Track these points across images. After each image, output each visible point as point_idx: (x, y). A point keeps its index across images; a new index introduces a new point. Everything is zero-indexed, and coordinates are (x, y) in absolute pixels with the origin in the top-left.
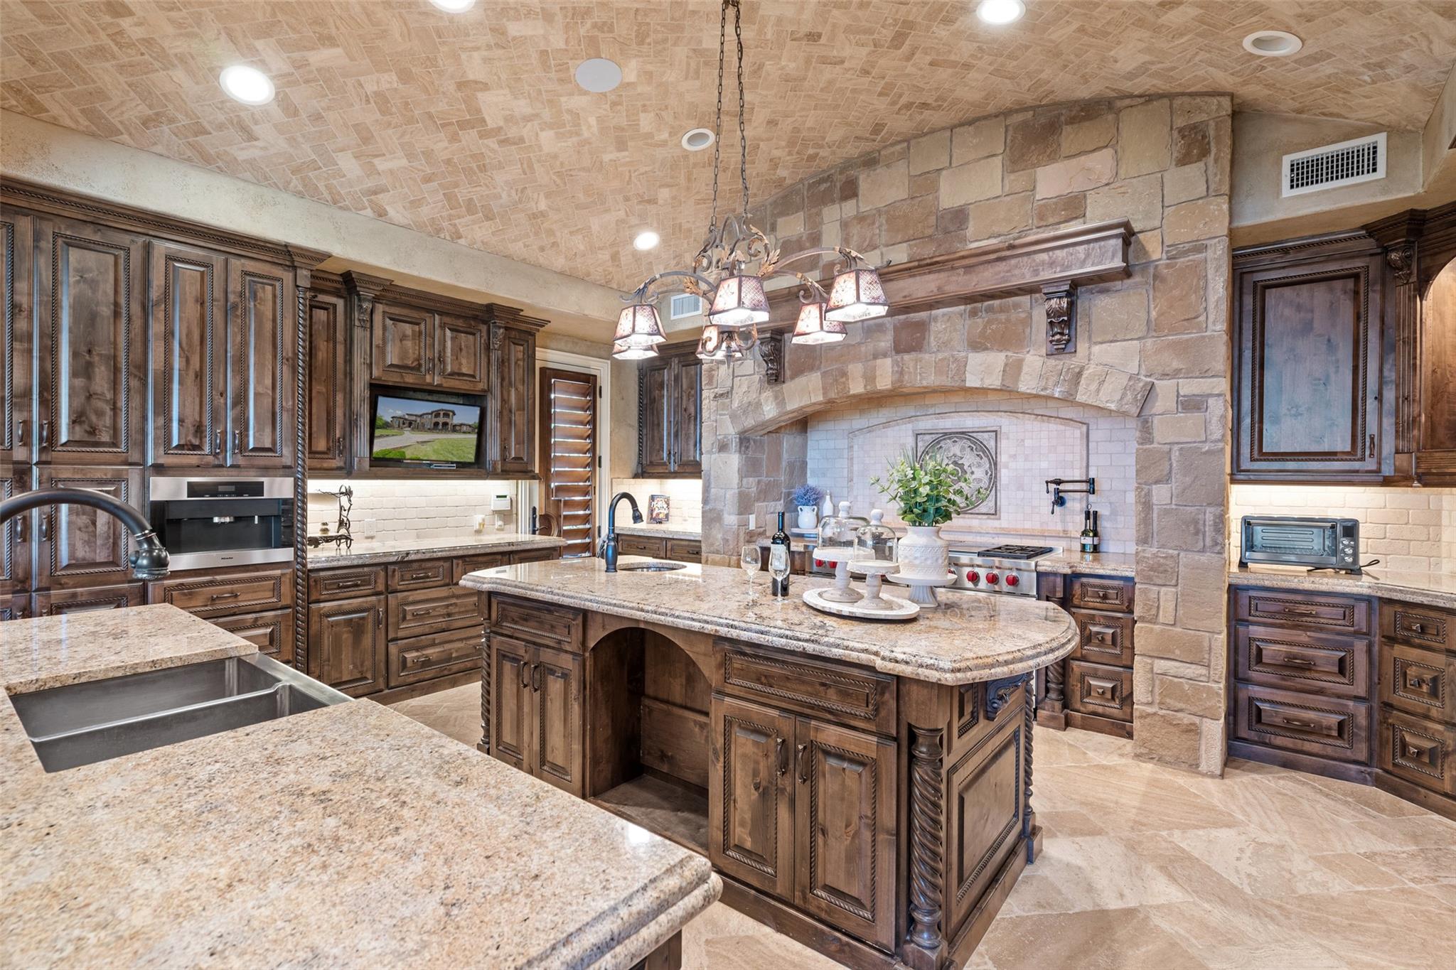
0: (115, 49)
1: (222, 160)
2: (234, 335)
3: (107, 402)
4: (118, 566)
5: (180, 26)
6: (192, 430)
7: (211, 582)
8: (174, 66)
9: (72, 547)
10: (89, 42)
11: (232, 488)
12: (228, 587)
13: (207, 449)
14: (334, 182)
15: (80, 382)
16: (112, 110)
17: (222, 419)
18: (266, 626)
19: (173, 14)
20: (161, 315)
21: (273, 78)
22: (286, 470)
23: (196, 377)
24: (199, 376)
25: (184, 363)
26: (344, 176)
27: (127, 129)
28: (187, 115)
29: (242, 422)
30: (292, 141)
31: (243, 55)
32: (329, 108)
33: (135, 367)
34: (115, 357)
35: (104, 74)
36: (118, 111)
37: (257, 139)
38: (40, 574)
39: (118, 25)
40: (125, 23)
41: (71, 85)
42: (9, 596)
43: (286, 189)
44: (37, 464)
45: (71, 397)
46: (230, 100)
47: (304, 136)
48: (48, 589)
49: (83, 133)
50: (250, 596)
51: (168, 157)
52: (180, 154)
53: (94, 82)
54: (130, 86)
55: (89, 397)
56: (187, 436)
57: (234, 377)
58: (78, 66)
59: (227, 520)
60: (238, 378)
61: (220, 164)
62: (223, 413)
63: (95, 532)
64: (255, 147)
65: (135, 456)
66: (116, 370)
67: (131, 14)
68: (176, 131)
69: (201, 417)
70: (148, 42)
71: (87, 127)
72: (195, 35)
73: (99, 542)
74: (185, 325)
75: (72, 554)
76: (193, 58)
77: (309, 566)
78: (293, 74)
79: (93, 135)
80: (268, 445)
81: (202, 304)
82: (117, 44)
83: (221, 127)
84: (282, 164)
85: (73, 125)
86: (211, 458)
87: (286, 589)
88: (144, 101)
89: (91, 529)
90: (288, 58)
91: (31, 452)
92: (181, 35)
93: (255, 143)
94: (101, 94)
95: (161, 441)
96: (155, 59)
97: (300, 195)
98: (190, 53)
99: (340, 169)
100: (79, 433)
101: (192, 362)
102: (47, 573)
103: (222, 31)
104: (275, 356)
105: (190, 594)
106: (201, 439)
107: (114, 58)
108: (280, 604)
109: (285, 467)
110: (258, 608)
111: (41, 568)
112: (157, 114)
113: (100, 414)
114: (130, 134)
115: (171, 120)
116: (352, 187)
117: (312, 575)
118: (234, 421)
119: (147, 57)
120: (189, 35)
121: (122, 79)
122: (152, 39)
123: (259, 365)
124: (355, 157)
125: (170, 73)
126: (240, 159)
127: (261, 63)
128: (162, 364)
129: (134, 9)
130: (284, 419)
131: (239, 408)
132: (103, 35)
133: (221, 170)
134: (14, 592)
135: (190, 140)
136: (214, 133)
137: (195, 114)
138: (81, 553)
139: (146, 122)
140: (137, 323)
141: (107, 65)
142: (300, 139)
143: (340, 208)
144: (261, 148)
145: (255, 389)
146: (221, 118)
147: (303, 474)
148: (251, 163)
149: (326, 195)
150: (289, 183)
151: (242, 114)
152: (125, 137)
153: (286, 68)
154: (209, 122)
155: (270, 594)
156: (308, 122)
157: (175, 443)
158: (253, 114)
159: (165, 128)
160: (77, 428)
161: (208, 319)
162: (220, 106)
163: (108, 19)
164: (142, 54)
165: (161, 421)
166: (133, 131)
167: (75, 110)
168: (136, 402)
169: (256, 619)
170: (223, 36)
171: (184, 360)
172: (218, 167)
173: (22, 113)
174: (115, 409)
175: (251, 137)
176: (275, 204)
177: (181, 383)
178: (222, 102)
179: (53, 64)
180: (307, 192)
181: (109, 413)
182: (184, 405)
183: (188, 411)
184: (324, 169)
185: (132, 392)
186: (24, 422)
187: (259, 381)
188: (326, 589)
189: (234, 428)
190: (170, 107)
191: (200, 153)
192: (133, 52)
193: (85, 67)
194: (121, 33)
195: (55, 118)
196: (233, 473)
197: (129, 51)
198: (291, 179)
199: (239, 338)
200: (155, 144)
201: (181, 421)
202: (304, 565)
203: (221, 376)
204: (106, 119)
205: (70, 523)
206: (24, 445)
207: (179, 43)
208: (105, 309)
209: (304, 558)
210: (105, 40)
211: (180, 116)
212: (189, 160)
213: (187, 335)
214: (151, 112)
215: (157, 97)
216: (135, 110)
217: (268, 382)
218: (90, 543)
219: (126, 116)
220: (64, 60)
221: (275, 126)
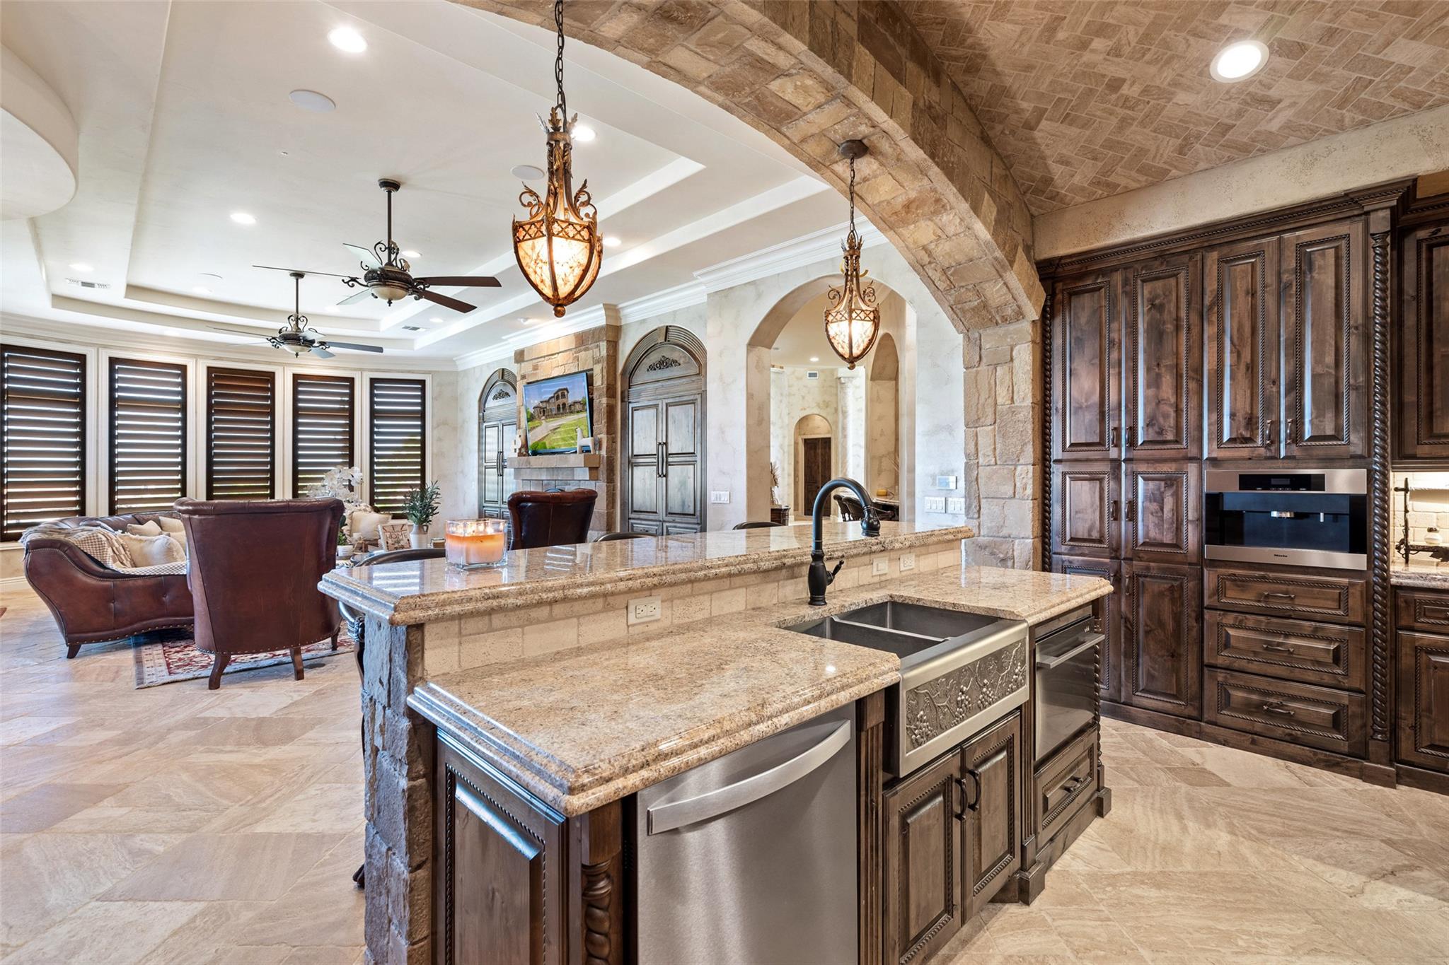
0: (1130, 112)
1: (1257, 142)
2: (1288, 315)
3: (1171, 405)
4: (1181, 549)
5: (1156, 61)
6: (1243, 422)
7: (1263, 577)
8: (1173, 93)
9: (1146, 526)
10: (1114, 121)
11: (1287, 482)
12: (1284, 587)
13: (1259, 442)
14: (1402, 84)
15: (1151, 392)
16: (1154, 157)
17: (1275, 408)
18: (1330, 641)
19: (1147, 57)
20: (1214, 318)
21: (1256, 37)
22: (1354, 461)
23: (1247, 370)
24: (1251, 368)
25: (1236, 358)
26: (1411, 69)
27: (1171, 165)
28: (1206, 124)
29: (1296, 409)
30: (1317, 78)
31: (1217, 40)
32: (1337, 15)
33: (1193, 371)
34: (1177, 365)
35: (1136, 136)
36: (1159, 155)
37: (1279, 102)
38: (1126, 547)
39: (1122, 95)
40: (1125, 90)
41: (1122, 158)
42: (1108, 560)
43: (1342, 128)
44: (1125, 461)
45: (1145, 405)
46: (1233, 85)
47: (1328, 64)
48: (1131, 559)
49: (1146, 187)
50: (1309, 602)
51: (1212, 168)
52: (1220, 159)
53: (1133, 146)
54: (1155, 132)
55: (1159, 403)
56: (1238, 429)
57: (1287, 362)
58: (1118, 142)
59: (1288, 515)
60: (1292, 362)
61: (1259, 146)
62: (1275, 401)
63: (1162, 517)
64: (1281, 110)
65: (1193, 451)
66: (1178, 377)
67: (1124, 80)
68: (1206, 142)
69: (1252, 409)
70: (1146, 91)
71: (1146, 180)
72: (1172, 58)
73: (1166, 526)
74: (1236, 320)
75: (1146, 535)
76: (1181, 76)
77: (1394, 581)
78: (1272, 17)
79: (1153, 184)
80: (1329, 431)
81: (1253, 295)
82: (1129, 108)
83: (1240, 114)
84: (1322, 106)
85: (1138, 186)
86: (1262, 451)
87: (1355, 602)
88: (1171, 136)
89: (1160, 514)
90: (1257, 7)
91: (1120, 450)
92: (1162, 67)
93: (1280, 106)
94: (1142, 151)
95: (1214, 436)
96: (1158, 99)
97: (1365, 124)
98: (1178, 75)
99: (1400, 66)
100: (1152, 436)
101: (1243, 356)
102: (1130, 546)
103: (1188, 37)
104: (1338, 328)
105: (1243, 586)
106: (1252, 431)
107: (1134, 119)
108: (1347, 619)
109: (1353, 457)
110: (1318, 617)
111: (1127, 541)
112: (1185, 139)
113: (1166, 416)
114: (1176, 167)
115: (1198, 137)
116: (1432, 74)
117: (1401, 593)
118: (1287, 409)
119: (1152, 102)
120: (1168, 62)
121: (1147, 131)
122: (1148, 86)
123: (1318, 345)
124: (1413, 38)
125: (1174, 101)
126: (1274, 130)
127: (1237, 34)
128: (1215, 363)
129: (1123, 77)
130: (1350, 400)
131: (1293, 395)
132: (1118, 110)
133: (1263, 151)
134: (1111, 558)
135: (1221, 142)
136: (1238, 123)
137: (1212, 118)
138: (1154, 533)
139: (1181, 151)
140: (1195, 330)
141: (1133, 128)
142: (1326, 69)
143: (1431, 107)
144: (1289, 106)
145: (1313, 370)
146: (1235, 105)
147: (1384, 466)
148: (1289, 127)
149: (1399, 105)
150: (1342, 120)
151: (1251, 89)
152: (1174, 172)
153: (1263, 17)
154: (1228, 117)
155: (1335, 605)
156: (1323, 47)
157: (1226, 437)
158: (1260, 82)
159: (1198, 146)
160: (1150, 430)
161: (1260, 308)
162: (1228, 97)
163: (1114, 97)
164: (1148, 103)
165: (1214, 417)
166: (1176, 164)
167: (1133, 173)
168: (1194, 403)
169: (1316, 629)
170: (1192, 40)
171: (1235, 355)
172: (1258, 150)
173: (1108, 196)
174: (1178, 411)
175: (1273, 103)
176: (1330, 152)
177: (1232, 378)
178: (1228, 92)
179: (1105, 151)
180: (1371, 115)
181: (1173, 414)
182: (1236, 399)
183: (1239, 405)
184: (1377, 80)
185: (1191, 394)
186: (1115, 429)
187: (1317, 361)
188: (1425, 616)
189: (1287, 417)
190: (1191, 126)
191: (1236, 148)
192: (1141, 106)
193: (1122, 139)
194: (1127, 99)
195: (1126, 187)
196: (1290, 465)
197: (1140, 107)
198: (1343, 116)
199: (1293, 318)
200: (1197, 163)
201: (1233, 415)
202: (1386, 579)
203: (1274, 364)
204: (1155, 167)
205: (1144, 508)
206: (1116, 446)
207: (1165, 74)
208: (1169, 326)
209: (1387, 571)
210: (1122, 112)
211: (1202, 129)
212: (1230, 159)
213: (1238, 330)
214: (1180, 141)
215: (1177, 125)
216: (1169, 146)
217: (1330, 359)
218: (1159, 525)
219: (1165, 156)
220: (1110, 145)
221: (1290, 76)
